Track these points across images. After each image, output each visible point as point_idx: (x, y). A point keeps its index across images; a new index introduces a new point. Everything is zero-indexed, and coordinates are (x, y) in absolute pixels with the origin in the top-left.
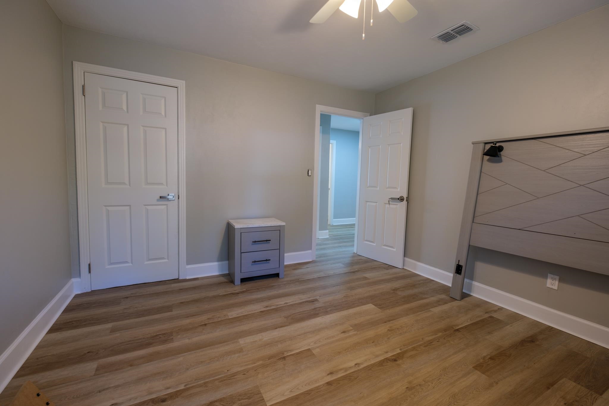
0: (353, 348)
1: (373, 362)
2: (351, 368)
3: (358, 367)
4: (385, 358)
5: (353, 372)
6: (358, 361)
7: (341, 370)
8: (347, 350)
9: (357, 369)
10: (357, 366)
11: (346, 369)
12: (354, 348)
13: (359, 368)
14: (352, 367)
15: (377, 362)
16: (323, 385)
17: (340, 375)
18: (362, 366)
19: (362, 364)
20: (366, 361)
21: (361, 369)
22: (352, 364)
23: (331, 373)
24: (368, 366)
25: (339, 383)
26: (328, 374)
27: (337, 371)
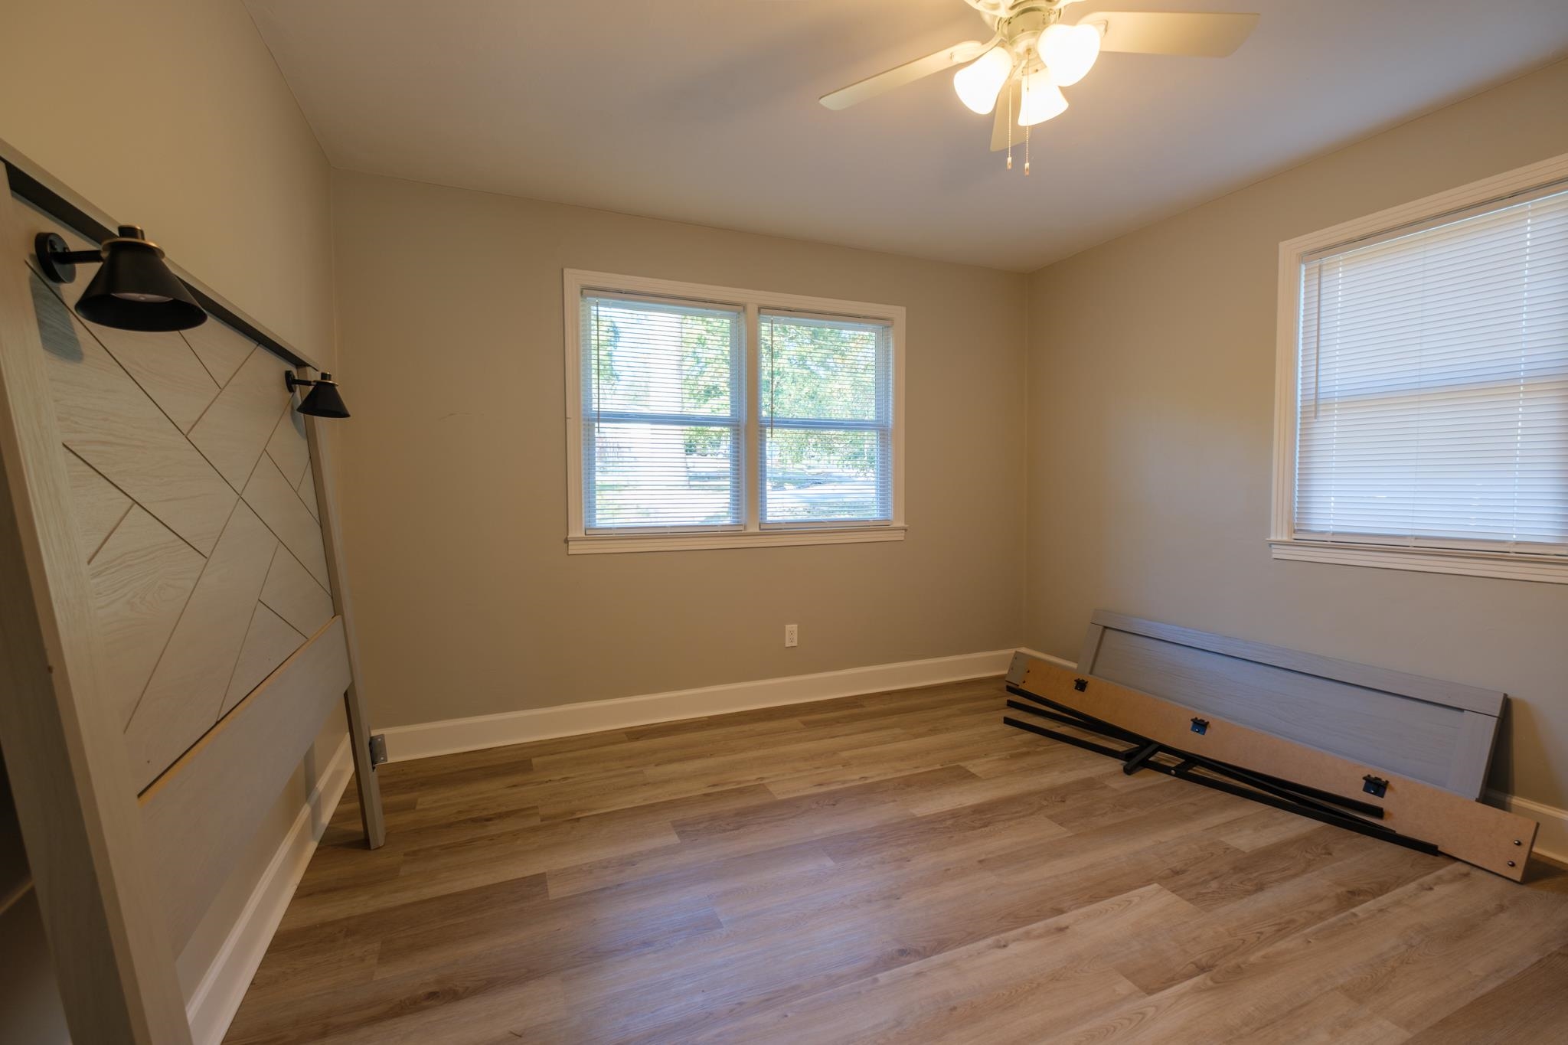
0: (1017, 991)
1: (963, 950)
2: (1017, 939)
3: (998, 941)
4: (928, 959)
5: (1012, 929)
6: (1000, 954)
7: (1040, 936)
8: (1035, 985)
9: (1002, 935)
10: (1003, 943)
11: (1028, 936)
12: (1014, 991)
13: (997, 937)
14: (1014, 941)
15: (950, 949)
16: (1070, 909)
17: (1038, 926)
18: (990, 941)
19: (990, 947)
20: (979, 953)
21: (992, 935)
22: (1014, 948)
23: (1061, 930)
24: (974, 940)
25: (1038, 911)
26: (1067, 928)
27: (1048, 933)
